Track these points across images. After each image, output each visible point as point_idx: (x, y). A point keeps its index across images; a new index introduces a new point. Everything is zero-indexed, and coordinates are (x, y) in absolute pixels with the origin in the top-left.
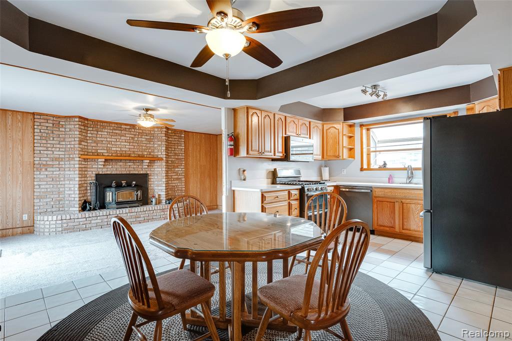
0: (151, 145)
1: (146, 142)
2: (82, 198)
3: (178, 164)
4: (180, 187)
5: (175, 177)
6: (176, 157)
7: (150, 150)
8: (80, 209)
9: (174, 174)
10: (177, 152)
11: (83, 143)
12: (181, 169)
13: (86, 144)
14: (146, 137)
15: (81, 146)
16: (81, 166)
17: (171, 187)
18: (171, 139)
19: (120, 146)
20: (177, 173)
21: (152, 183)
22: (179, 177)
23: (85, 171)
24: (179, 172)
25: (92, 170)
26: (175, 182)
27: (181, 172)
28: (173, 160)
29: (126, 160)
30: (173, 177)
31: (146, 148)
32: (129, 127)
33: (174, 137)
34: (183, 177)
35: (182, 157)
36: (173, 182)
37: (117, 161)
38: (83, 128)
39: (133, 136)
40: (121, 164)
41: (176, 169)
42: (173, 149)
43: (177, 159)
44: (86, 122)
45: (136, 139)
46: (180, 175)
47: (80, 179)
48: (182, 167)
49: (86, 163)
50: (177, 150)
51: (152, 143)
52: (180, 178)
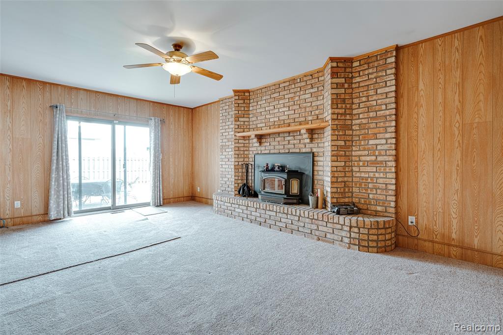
0: (318, 103)
1: (311, 100)
2: (239, 181)
3: (376, 131)
4: (381, 181)
5: (368, 158)
6: (372, 114)
7: (317, 112)
8: (237, 193)
9: (366, 152)
10: (374, 103)
11: (240, 119)
12: (384, 141)
13: (247, 119)
14: (312, 91)
15: (238, 123)
16: (237, 145)
17: (358, 179)
18: (358, 79)
19: (278, 115)
20: (373, 150)
21: (321, 168)
22: (379, 159)
23: (244, 151)
24: (379, 148)
25: (253, 149)
26: (368, 169)
27: (386, 147)
28: (364, 121)
29: (284, 132)
30: (363, 158)
31: (311, 109)
32: (287, 84)
33: (367, 72)
34: (391, 158)
35: (388, 112)
36: (362, 169)
37: (274, 136)
38: (241, 102)
39: (292, 95)
40: (279, 139)
41: (371, 142)
42: (364, 99)
43: (372, 118)
44: (247, 94)
45: (297, 98)
46: (380, 155)
47: (236, 160)
48: (388, 135)
49: (247, 142)
50: (375, 98)
51: (322, 97)
52: (381, 162)
